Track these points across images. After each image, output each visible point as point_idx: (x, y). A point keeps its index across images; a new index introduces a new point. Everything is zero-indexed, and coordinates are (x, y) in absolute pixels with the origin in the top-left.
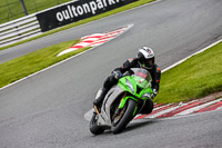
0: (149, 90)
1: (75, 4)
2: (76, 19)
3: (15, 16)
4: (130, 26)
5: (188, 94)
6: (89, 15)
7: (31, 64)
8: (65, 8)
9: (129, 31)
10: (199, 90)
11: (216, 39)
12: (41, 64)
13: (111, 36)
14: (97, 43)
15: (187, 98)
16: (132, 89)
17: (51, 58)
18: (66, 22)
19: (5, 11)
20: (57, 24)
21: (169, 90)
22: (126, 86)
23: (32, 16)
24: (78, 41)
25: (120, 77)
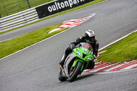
2: (60, 11)
3: (23, 9)
4: (93, 15)
5: (129, 56)
6: (68, 8)
7: (32, 38)
8: (53, 4)
13: (81, 21)
14: (73, 25)
15: (129, 59)
16: (80, 56)
17: (45, 34)
18: (54, 12)
19: (17, 6)
20: (49, 14)
21: (118, 54)
22: (77, 54)
23: (33, 9)
24: (61, 24)
25: (73, 48)
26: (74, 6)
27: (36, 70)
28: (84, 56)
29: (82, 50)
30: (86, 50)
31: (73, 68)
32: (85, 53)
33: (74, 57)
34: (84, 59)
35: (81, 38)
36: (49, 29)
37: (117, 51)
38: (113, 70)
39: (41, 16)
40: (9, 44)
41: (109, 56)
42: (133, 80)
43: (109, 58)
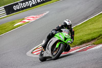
0: (70, 39)
1: (22, 2)
2: (22, 9)
4: (47, 12)
6: (29, 7)
8: (17, 4)
9: (47, 15)
10: (79, 42)
11: (86, 18)
12: (6, 30)
17: (11, 27)
18: (18, 10)
20: (14, 11)
22: (59, 37)
23: (2, 8)
24: (24, 19)
25: (56, 33)
26: (33, 6)
28: (65, 39)
29: (64, 35)
30: (67, 34)
31: (57, 48)
32: (66, 37)
33: (56, 40)
34: (66, 42)
35: (60, 26)
36: (14, 23)
39: (8, 13)
42: (77, 61)
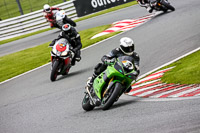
2: (109, 6)
3: (55, 2)
6: (121, 2)
14: (127, 27)
17: (85, 41)
18: (99, 8)
21: (191, 73)
23: (70, 3)
24: (110, 26)
27: (71, 92)
36: (92, 33)
37: (189, 68)
38: (184, 96)
39: (80, 13)
40: (33, 53)
41: (179, 75)
43: (179, 77)
